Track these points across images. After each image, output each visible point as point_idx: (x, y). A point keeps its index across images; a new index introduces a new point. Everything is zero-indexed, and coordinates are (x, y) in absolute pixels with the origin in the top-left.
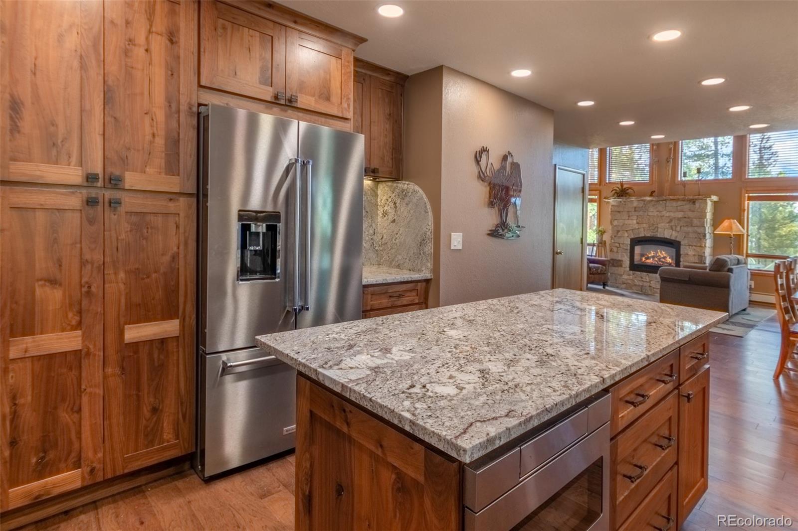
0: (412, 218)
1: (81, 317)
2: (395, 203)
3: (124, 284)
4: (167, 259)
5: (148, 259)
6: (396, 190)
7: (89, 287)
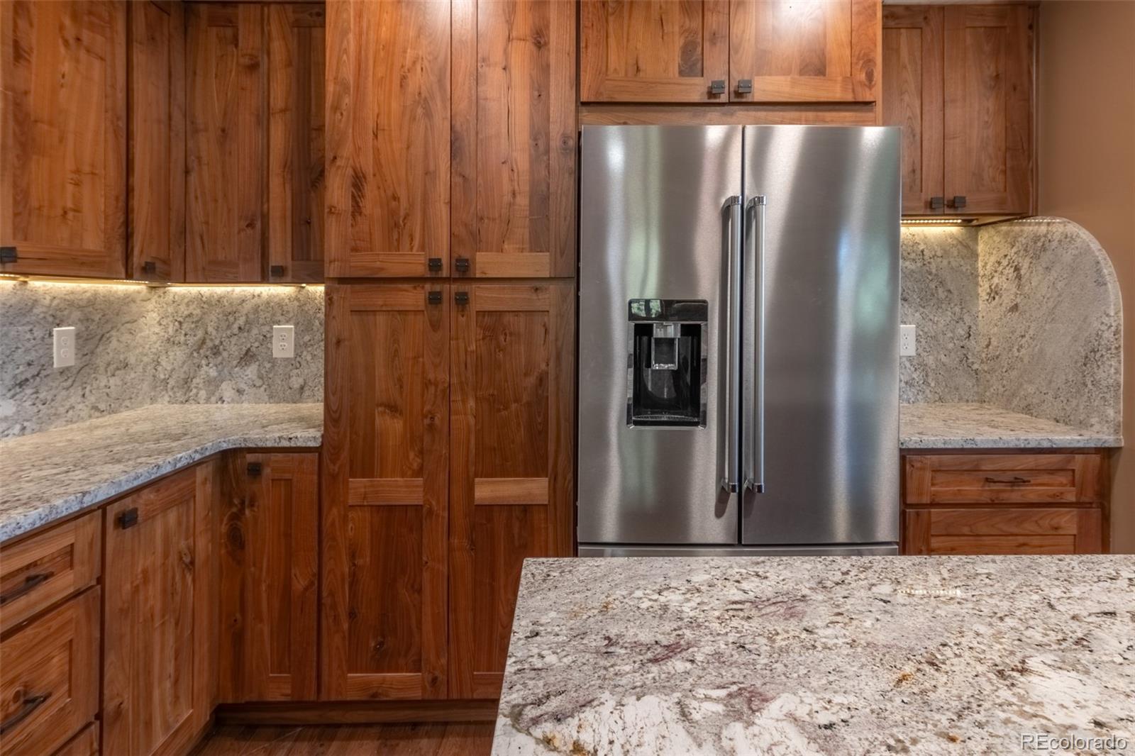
0: (1060, 299)
1: (423, 459)
2: (1017, 269)
3: (475, 417)
4: (532, 380)
5: (506, 381)
6: (1020, 239)
7: (432, 418)
